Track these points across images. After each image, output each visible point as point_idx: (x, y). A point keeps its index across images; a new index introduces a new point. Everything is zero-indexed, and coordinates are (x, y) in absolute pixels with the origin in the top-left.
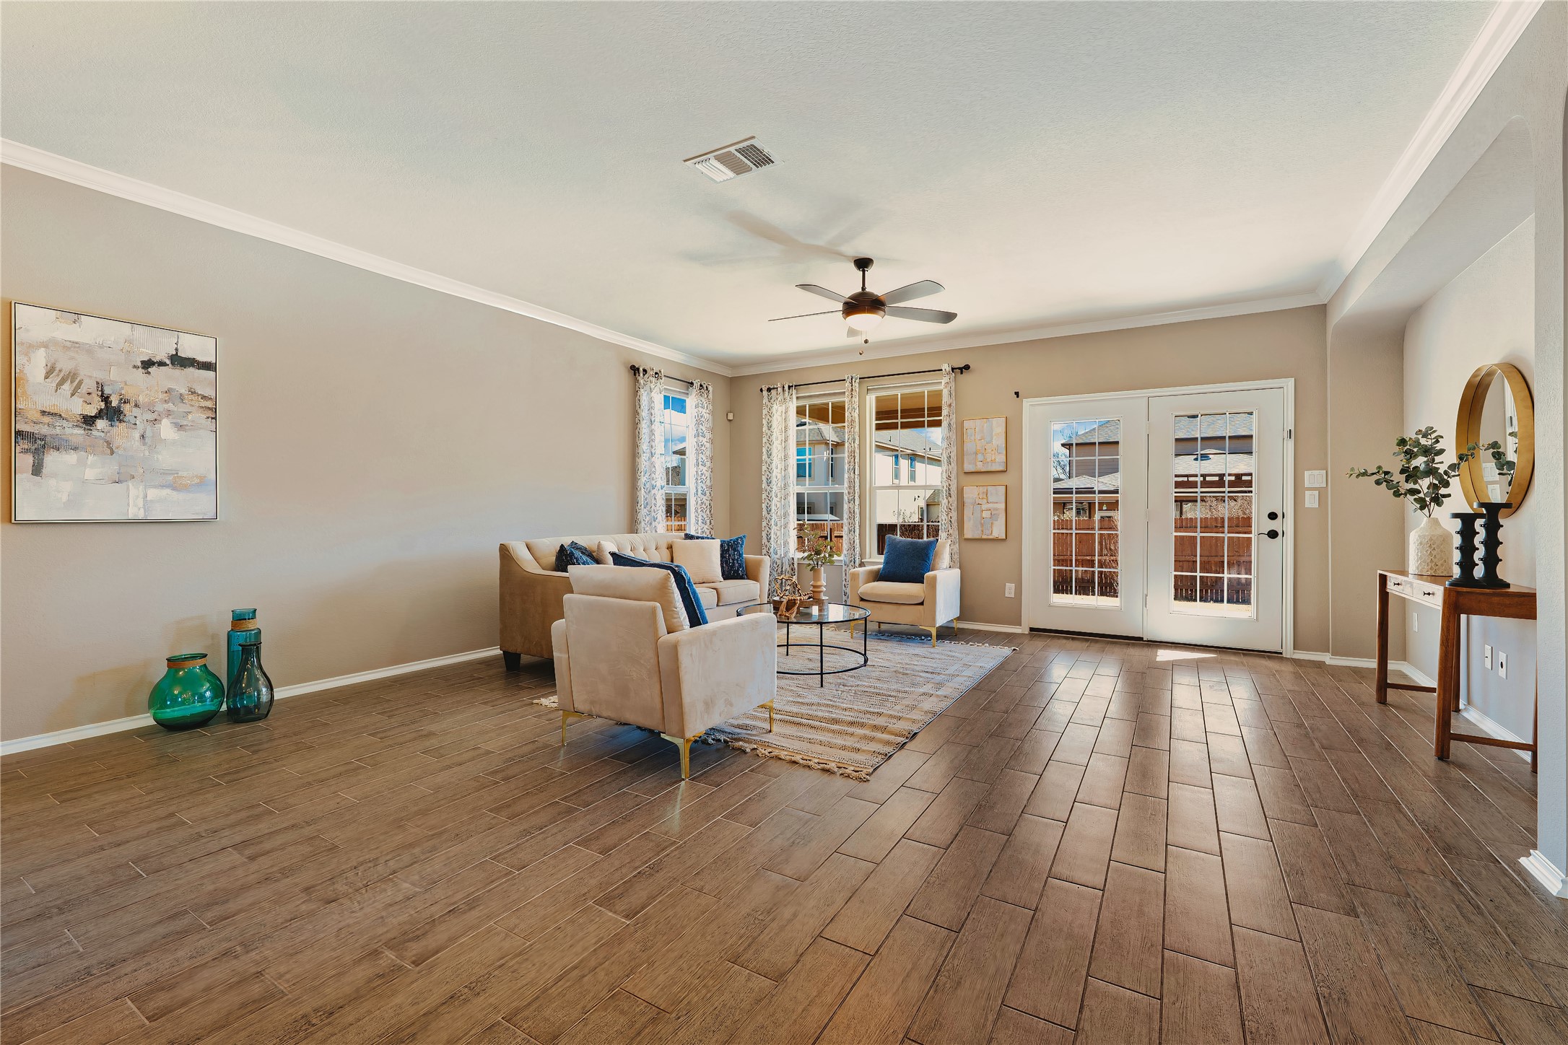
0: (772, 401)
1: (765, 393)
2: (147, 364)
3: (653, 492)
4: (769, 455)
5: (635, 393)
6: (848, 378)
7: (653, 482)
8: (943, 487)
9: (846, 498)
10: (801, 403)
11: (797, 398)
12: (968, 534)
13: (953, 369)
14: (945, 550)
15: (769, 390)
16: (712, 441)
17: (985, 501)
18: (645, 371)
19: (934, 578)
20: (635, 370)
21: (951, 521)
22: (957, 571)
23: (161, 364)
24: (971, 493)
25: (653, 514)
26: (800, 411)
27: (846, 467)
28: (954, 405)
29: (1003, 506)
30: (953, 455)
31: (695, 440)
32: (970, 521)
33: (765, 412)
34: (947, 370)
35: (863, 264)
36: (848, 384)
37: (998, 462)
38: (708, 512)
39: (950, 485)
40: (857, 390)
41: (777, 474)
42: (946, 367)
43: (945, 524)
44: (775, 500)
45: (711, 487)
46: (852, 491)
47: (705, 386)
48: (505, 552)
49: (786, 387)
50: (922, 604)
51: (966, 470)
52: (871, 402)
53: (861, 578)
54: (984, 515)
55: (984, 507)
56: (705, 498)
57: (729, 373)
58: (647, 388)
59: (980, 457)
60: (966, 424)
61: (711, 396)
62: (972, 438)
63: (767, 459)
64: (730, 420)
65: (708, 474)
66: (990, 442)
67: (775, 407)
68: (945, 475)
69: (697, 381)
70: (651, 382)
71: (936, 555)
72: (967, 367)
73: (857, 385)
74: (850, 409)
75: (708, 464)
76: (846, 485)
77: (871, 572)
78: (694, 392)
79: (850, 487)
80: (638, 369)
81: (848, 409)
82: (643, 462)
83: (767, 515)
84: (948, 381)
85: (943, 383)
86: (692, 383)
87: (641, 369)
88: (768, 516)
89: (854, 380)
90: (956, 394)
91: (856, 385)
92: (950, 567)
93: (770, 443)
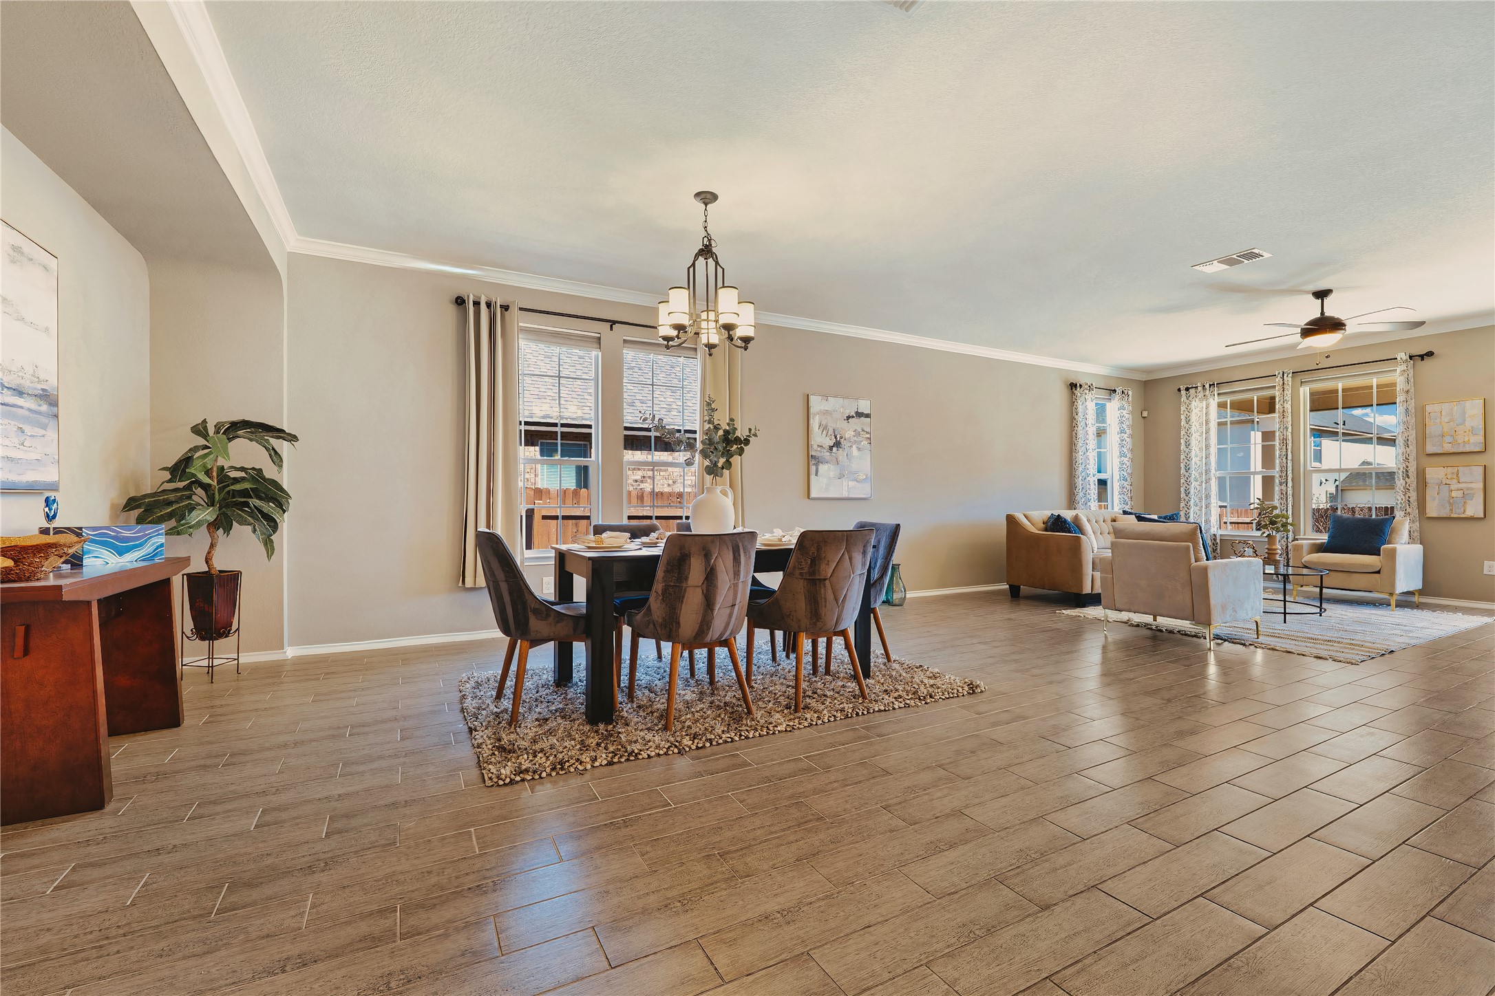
0: (1190, 398)
1: (1183, 392)
2: (849, 417)
3: (1088, 479)
4: (1188, 445)
5: (1072, 403)
6: (1279, 373)
7: (1088, 471)
8: (1399, 469)
9: (1277, 481)
10: (1222, 399)
11: (1218, 394)
12: (1432, 511)
13: (1411, 357)
14: (1404, 526)
15: (1187, 389)
16: (1131, 436)
17: (1455, 481)
18: (1081, 386)
19: (1394, 550)
20: (1073, 386)
21: (1409, 501)
22: (1419, 548)
23: (853, 417)
24: (1435, 474)
25: (1088, 496)
26: (1222, 405)
27: (1277, 453)
28: (1412, 390)
29: (1481, 485)
30: (1412, 438)
31: (1119, 436)
32: (1434, 500)
33: (1183, 408)
34: (1404, 358)
35: (1321, 295)
36: (1278, 379)
37: (1475, 442)
38: (1129, 495)
39: (1407, 467)
40: (1290, 384)
41: (1196, 461)
42: (1402, 356)
43: (1401, 503)
44: (1194, 484)
45: (1131, 475)
46: (1284, 474)
47: (1126, 392)
48: (1011, 520)
49: (1207, 386)
50: (1378, 572)
51: (1428, 452)
52: (1305, 392)
53: (1305, 549)
54: (1454, 494)
55: (1452, 487)
56: (1126, 483)
57: (1144, 378)
58: (1083, 399)
59: (1448, 439)
60: (1428, 409)
61: (1130, 399)
62: (1438, 421)
63: (1185, 449)
64: (1144, 417)
65: (1128, 464)
66: (1463, 423)
67: (1194, 404)
68: (1401, 458)
69: (1119, 388)
70: (1086, 394)
71: (1393, 531)
72: (1430, 354)
73: (1290, 379)
74: (1282, 401)
75: (1129, 455)
76: (1278, 468)
77: (1314, 545)
78: (1117, 397)
79: (1281, 471)
80: (1076, 385)
81: (1279, 401)
82: (1080, 457)
83: (1185, 497)
84: (1405, 368)
85: (1398, 371)
86: (1115, 391)
87: (1078, 385)
88: (1187, 498)
89: (1285, 375)
90: (1415, 382)
91: (1288, 379)
92: (1409, 543)
93: (1188, 435)
